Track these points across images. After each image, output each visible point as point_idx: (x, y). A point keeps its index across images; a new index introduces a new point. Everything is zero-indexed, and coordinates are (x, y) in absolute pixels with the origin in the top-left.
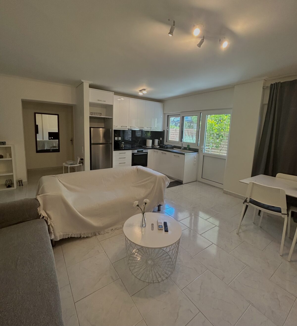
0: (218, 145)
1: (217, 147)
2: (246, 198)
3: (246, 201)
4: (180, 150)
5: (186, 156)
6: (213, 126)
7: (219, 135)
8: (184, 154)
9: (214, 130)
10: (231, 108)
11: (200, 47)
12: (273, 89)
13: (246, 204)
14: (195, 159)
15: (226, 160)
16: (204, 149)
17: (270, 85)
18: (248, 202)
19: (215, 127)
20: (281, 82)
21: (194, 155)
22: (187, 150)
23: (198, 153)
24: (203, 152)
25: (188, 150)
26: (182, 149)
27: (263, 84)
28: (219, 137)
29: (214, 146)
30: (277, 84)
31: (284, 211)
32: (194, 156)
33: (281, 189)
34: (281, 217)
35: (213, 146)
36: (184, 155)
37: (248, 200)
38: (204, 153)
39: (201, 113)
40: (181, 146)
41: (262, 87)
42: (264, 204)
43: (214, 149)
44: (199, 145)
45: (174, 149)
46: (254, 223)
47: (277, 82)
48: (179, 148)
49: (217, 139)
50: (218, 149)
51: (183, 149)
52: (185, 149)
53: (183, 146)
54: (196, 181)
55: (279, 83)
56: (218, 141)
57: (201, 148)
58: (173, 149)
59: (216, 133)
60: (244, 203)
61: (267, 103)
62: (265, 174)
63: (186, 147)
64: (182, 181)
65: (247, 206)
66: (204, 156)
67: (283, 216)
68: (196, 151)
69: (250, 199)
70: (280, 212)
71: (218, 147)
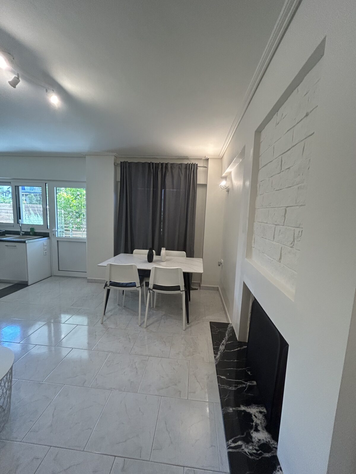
0: (80, 226)
1: (78, 228)
2: (106, 282)
3: (106, 285)
4: (18, 236)
5: (27, 244)
6: (71, 202)
7: (78, 213)
8: (24, 242)
9: (72, 206)
10: (85, 182)
11: (15, 87)
12: (123, 167)
13: (107, 288)
14: (45, 247)
15: (87, 243)
16: (57, 232)
17: (119, 163)
18: (108, 285)
19: (73, 204)
20: (129, 162)
21: (43, 241)
22: (31, 235)
23: (50, 239)
24: (57, 236)
25: (33, 235)
26: (21, 234)
27: (113, 161)
28: (79, 215)
29: (75, 227)
30: (125, 162)
31: (138, 284)
32: (43, 243)
33: (134, 265)
34: (137, 290)
35: (73, 227)
36: (25, 244)
37: (108, 283)
38: (58, 238)
39: (47, 184)
40: (19, 230)
41: (113, 163)
42: (123, 283)
43: (76, 231)
44: (48, 227)
45: (7, 235)
46: (119, 305)
47: (126, 161)
48: (17, 233)
49: (77, 218)
50: (80, 231)
51: (23, 235)
52: (27, 234)
53: (23, 230)
54: (51, 276)
55: (127, 162)
56: (79, 221)
57: (53, 231)
58: (5, 235)
59: (75, 210)
60: (104, 288)
61: (119, 180)
62: (125, 253)
63: (29, 230)
64: (27, 282)
65: (109, 291)
66: (58, 241)
67: (138, 289)
68: (45, 235)
69: (110, 281)
70: (135, 286)
71: (80, 228)
